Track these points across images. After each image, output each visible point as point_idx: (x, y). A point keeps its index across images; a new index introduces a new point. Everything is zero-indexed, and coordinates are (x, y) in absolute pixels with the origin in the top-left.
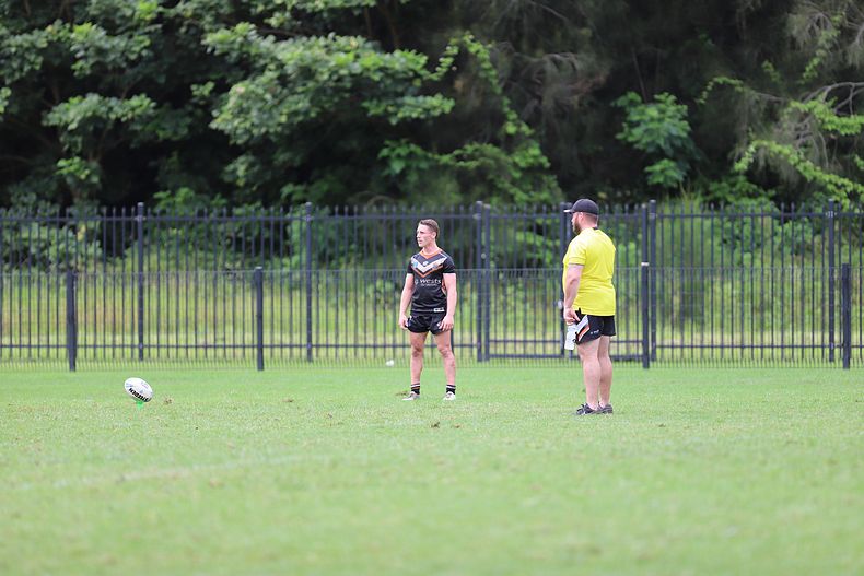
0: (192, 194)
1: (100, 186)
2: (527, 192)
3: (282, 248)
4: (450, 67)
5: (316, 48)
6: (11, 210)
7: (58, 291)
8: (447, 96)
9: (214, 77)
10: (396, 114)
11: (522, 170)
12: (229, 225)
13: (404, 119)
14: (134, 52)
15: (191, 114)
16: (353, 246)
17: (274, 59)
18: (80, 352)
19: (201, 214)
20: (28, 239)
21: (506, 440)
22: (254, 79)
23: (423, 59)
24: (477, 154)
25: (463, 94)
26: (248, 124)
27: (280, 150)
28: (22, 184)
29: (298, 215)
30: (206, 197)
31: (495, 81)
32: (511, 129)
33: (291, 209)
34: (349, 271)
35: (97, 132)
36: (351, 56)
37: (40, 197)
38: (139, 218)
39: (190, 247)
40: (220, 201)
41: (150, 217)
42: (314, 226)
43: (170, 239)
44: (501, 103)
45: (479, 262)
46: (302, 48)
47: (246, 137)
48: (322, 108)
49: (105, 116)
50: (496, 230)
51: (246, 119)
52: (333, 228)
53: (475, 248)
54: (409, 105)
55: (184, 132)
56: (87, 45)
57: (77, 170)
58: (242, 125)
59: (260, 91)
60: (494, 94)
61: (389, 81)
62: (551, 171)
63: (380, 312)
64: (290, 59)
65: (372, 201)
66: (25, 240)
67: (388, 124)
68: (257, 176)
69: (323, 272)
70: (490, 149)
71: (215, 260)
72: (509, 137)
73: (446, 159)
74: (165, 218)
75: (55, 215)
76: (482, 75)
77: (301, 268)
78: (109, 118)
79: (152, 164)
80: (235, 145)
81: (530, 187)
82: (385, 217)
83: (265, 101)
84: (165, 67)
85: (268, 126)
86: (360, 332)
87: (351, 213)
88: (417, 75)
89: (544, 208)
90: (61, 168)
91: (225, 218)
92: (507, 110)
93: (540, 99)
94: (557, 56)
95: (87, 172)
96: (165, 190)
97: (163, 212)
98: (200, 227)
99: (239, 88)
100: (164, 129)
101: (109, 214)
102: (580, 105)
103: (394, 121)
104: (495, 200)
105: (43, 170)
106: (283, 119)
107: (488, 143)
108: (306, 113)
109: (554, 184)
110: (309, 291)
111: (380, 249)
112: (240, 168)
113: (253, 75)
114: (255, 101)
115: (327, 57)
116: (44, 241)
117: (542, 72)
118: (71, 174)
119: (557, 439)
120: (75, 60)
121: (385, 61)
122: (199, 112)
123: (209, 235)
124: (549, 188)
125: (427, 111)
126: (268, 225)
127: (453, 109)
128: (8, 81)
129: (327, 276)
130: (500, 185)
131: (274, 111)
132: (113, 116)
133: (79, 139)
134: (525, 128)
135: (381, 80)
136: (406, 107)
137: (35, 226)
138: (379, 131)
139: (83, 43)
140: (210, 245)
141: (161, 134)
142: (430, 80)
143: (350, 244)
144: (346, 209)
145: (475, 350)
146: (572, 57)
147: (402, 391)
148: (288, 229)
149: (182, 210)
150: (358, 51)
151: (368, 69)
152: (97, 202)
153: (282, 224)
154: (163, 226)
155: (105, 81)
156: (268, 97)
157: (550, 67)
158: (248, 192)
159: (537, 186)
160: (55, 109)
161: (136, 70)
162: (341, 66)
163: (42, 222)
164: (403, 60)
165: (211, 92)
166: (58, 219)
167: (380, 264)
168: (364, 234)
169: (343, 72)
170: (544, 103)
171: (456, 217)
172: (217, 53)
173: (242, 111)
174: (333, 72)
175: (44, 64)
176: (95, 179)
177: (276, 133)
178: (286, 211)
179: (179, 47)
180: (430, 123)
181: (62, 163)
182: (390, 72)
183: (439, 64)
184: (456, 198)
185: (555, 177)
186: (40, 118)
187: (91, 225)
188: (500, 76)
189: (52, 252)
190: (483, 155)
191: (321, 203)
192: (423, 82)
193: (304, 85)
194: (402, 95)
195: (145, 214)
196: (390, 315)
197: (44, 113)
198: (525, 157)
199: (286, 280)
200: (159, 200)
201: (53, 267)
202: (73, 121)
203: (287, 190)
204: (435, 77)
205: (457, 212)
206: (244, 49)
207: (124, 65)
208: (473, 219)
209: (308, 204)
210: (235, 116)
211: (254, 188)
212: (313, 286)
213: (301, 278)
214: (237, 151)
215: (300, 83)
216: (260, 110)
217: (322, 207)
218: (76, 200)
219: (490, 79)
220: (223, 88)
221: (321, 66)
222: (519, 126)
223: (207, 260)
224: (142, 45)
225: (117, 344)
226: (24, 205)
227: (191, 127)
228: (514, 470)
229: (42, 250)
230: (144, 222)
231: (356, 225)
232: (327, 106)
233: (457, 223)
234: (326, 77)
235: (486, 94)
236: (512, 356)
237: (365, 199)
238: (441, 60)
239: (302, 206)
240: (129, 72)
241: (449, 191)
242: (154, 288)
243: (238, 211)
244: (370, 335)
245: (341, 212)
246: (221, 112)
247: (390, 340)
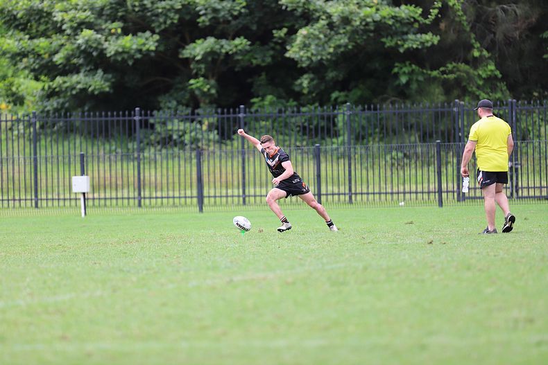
0: (275, 99)
1: (216, 96)
2: (487, 93)
3: (332, 132)
4: (436, 16)
5: (351, 5)
6: (161, 112)
7: (191, 162)
8: (435, 34)
9: (286, 25)
10: (403, 45)
11: (484, 79)
12: (298, 118)
13: (408, 49)
14: (235, 10)
15: (273, 49)
16: (377, 130)
17: (325, 12)
18: (206, 200)
19: (280, 111)
20: (172, 130)
21: (475, 251)
22: (312, 26)
23: (420, 11)
24: (455, 69)
25: (446, 32)
26: (309, 54)
27: (330, 70)
28: (167, 95)
29: (342, 111)
30: (283, 101)
31: (465, 23)
32: (476, 54)
33: (337, 107)
34: (375, 145)
35: (214, 61)
36: (374, 10)
37: (179, 103)
38: (241, 115)
39: (274, 133)
40: (292, 103)
41: (249, 114)
42: (352, 118)
43: (261, 128)
44: (470, 37)
45: (457, 139)
46: (342, 5)
47: (308, 62)
48: (356, 43)
49: (218, 51)
50: (468, 118)
51: (308, 51)
52: (364, 119)
53: (454, 129)
54: (412, 40)
55: (269, 60)
56: (207, 6)
57: (202, 86)
58: (306, 55)
59: (317, 33)
60: (465, 31)
61: (398, 25)
62: (502, 79)
63: (395, 171)
64: (336, 12)
65: (389, 101)
66: (170, 130)
67: (398, 51)
68: (316, 87)
69: (358, 147)
70: (463, 66)
71: (290, 140)
72: (475, 59)
73: (435, 73)
74: (258, 115)
75: (188, 115)
76: (457, 19)
77: (344, 145)
78: (221, 52)
79: (249, 80)
80: (302, 68)
81: (489, 90)
82: (397, 111)
83: (319, 39)
84: (256, 19)
85: (322, 55)
86: (383, 185)
87: (375, 109)
88: (416, 20)
89: (498, 103)
90: (192, 85)
91: (295, 114)
92: (473, 41)
93: (495, 34)
94: (505, 6)
95: (208, 86)
96: (258, 97)
97: (257, 111)
98: (280, 119)
99: (303, 32)
100: (256, 59)
101: (223, 113)
102: (520, 37)
103: (401, 50)
104: (467, 99)
105: (180, 86)
106: (331, 50)
107: (462, 63)
108: (346, 46)
109: (504, 88)
110: (350, 159)
111: (394, 132)
112: (305, 82)
113: (311, 23)
114: (313, 40)
115: (358, 10)
116: (181, 131)
117: (496, 16)
118: (198, 88)
119: (507, 250)
120: (199, 16)
121: (395, 12)
122: (278, 47)
123: (286, 125)
124: (501, 90)
125: (422, 43)
126: (323, 118)
127: (439, 41)
128: (157, 31)
129: (361, 149)
130: (470, 89)
131: (326, 45)
132: (224, 51)
133: (203, 66)
134: (485, 53)
135: (393, 24)
136: (410, 41)
137: (176, 121)
138: (393, 56)
139: (204, 5)
140: (287, 131)
141: (254, 62)
142: (425, 24)
143: (375, 128)
144: (372, 106)
145: (456, 194)
146: (514, 6)
147: (409, 221)
148: (336, 120)
149: (268, 110)
150: (379, 6)
151: (385, 18)
152: (215, 105)
153: (332, 117)
154: (257, 120)
155: (218, 28)
156: (322, 36)
157: (500, 13)
158: (310, 97)
159: (494, 89)
160: (187, 47)
161: (238, 21)
162: (368, 16)
163: (180, 119)
164: (407, 11)
165: (285, 35)
166: (190, 117)
167: (394, 141)
168: (384, 122)
169: (369, 20)
170: (497, 36)
171: (442, 110)
172: (289, 9)
173: (305, 46)
174: (363, 20)
175: (180, 20)
176: (213, 91)
177: (327, 60)
178: (334, 108)
179: (264, 6)
180: (425, 51)
181: (192, 81)
182: (399, 19)
183: (430, 14)
184: (442, 98)
185: (505, 83)
186: (178, 53)
187: (211, 120)
188: (469, 19)
189: (187, 138)
190: (459, 70)
191: (356, 103)
192: (420, 25)
193: (344, 28)
194: (407, 33)
195: (245, 113)
196: (401, 173)
197: (180, 50)
198: (485, 71)
199: (335, 152)
200: (254, 103)
201: (188, 147)
202: (198, 55)
203: (334, 95)
204: (427, 22)
205: (443, 106)
206: (306, 7)
207: (230, 18)
208: (453, 111)
209: (348, 104)
210: (301, 49)
211: (314, 95)
212: (352, 156)
213: (345, 151)
214: (303, 71)
215: (341, 27)
216: (317, 45)
217: (357, 106)
218: (202, 105)
219: (462, 22)
220: (293, 31)
221: (355, 16)
222: (481, 51)
223: (284, 141)
224: (241, 6)
225: (229, 195)
226: (169, 108)
227: (273, 57)
228: (480, 270)
229: (180, 137)
230: (244, 117)
231: (379, 117)
232: (359, 41)
233: (443, 114)
234: (358, 23)
235: (460, 31)
236: (479, 198)
237: (384, 100)
238: (431, 10)
239: (345, 105)
240: (234, 23)
241: (438, 94)
242: (252, 159)
243: (303, 109)
244: (389, 186)
245: (369, 109)
246: (292, 47)
247: (401, 189)
